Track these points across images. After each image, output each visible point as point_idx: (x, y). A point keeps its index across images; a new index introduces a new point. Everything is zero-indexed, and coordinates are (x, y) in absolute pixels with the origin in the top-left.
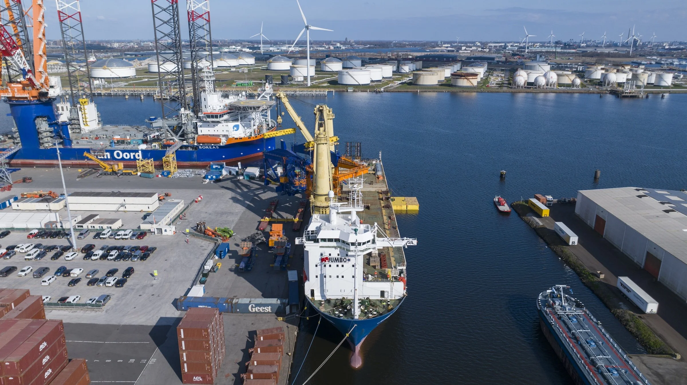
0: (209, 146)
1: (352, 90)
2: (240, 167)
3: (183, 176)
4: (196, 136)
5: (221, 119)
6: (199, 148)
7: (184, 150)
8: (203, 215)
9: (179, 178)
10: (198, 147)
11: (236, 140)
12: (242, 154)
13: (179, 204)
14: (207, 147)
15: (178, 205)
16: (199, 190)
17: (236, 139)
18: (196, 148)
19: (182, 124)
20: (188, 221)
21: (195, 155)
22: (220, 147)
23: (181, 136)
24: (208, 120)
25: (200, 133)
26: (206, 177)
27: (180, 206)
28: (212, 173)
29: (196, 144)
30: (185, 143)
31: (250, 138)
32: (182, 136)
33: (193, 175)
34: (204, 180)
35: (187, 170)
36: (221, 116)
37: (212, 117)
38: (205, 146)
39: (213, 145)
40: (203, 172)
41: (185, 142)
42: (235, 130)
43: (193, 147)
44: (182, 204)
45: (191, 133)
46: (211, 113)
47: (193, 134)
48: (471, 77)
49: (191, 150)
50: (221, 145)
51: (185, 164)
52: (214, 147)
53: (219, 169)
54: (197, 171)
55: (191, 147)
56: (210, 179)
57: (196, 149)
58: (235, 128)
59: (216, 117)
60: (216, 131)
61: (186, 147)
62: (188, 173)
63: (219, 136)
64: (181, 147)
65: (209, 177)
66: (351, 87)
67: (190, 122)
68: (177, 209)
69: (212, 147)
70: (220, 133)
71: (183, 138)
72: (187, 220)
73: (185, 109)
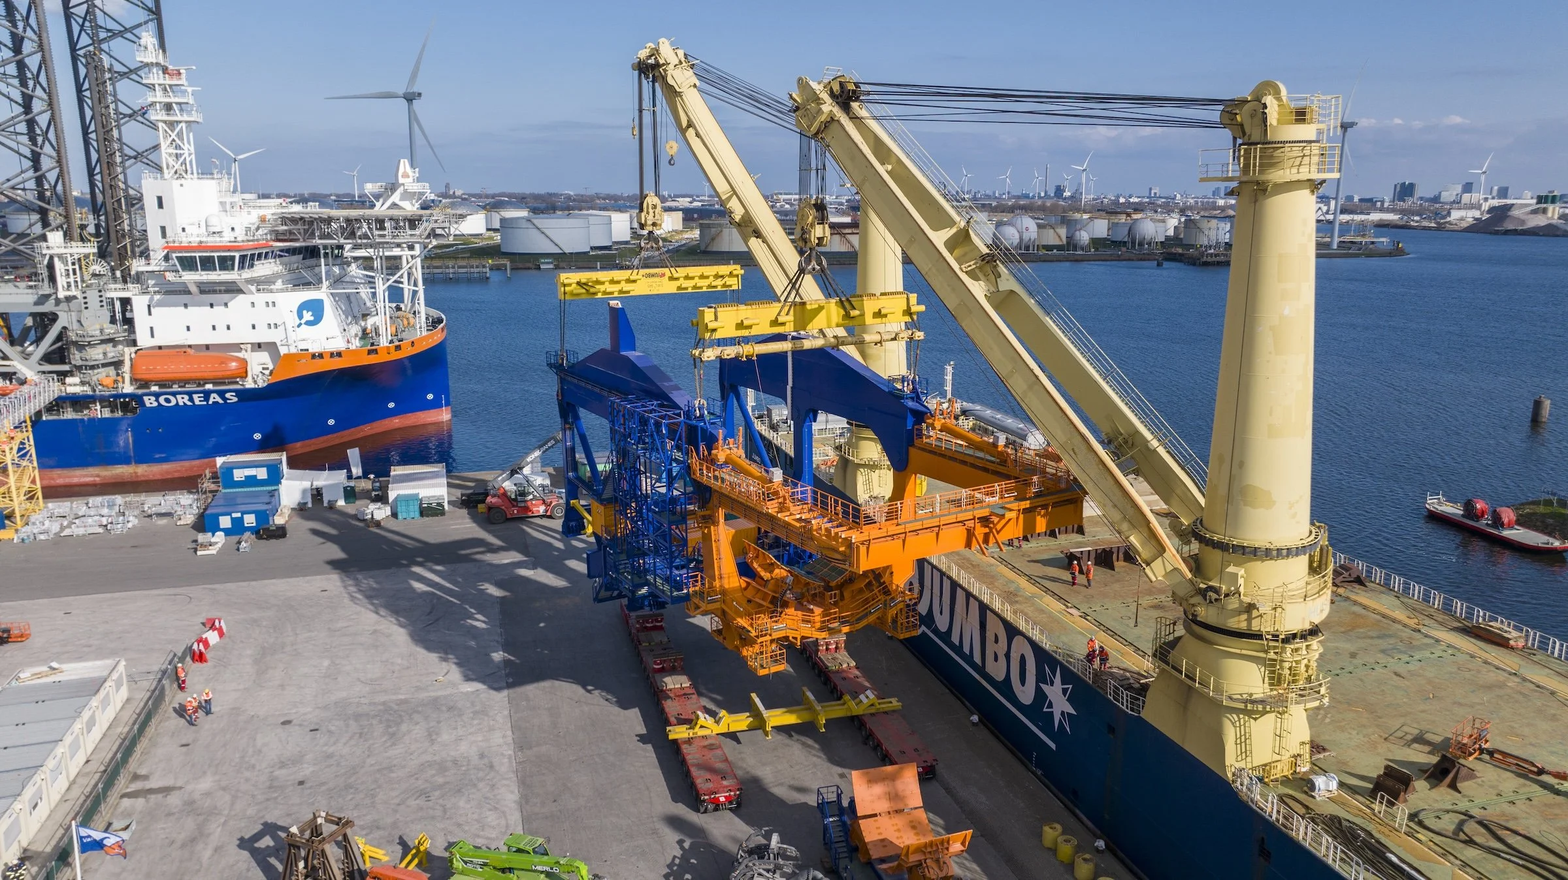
0: (190, 394)
1: (551, 266)
2: (357, 471)
3: (81, 531)
4: (129, 352)
5: (247, 274)
6: (142, 403)
7: (69, 414)
8: (273, 743)
9: (59, 540)
10: (138, 399)
11: (318, 361)
12: (331, 422)
13: (102, 693)
14: (183, 400)
15: (95, 702)
16: (196, 591)
17: (314, 356)
18: (129, 403)
19: (58, 302)
20: (190, 806)
21: (126, 439)
22: (244, 394)
23: (47, 358)
24: (189, 277)
25: (144, 339)
26: (205, 523)
27: (105, 703)
28: (230, 504)
29: (128, 388)
30: (74, 385)
31: (375, 351)
32: (57, 355)
33: (133, 521)
34: (201, 538)
35: (92, 500)
36: (247, 261)
37: (207, 264)
38: (174, 394)
39: (209, 387)
40: (185, 506)
41: (76, 380)
42: (308, 323)
43: (115, 401)
44: (119, 685)
45: (103, 342)
46: (201, 247)
47: (109, 347)
48: (849, 231)
49: (107, 413)
50: (249, 384)
51: (75, 480)
52: (214, 398)
53: (262, 483)
54: (154, 502)
55: (105, 401)
56: (227, 532)
57: (125, 407)
58: (308, 316)
59: (226, 264)
60: (221, 327)
61: (78, 402)
62: (105, 511)
63: (237, 347)
64: (56, 405)
65: (225, 522)
66: (547, 258)
67: (93, 295)
68: (91, 723)
69: (207, 398)
70: (241, 334)
71: (66, 368)
72: (174, 800)
73: (68, 236)
